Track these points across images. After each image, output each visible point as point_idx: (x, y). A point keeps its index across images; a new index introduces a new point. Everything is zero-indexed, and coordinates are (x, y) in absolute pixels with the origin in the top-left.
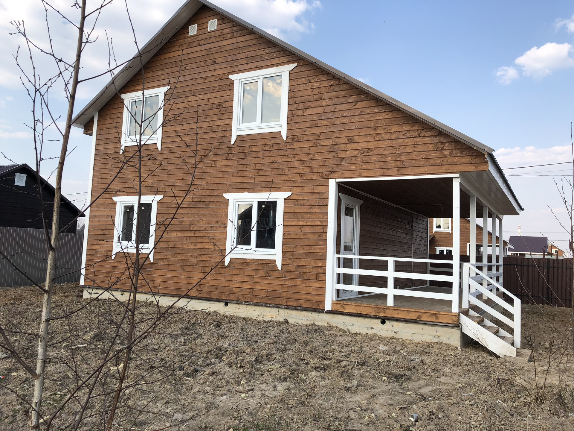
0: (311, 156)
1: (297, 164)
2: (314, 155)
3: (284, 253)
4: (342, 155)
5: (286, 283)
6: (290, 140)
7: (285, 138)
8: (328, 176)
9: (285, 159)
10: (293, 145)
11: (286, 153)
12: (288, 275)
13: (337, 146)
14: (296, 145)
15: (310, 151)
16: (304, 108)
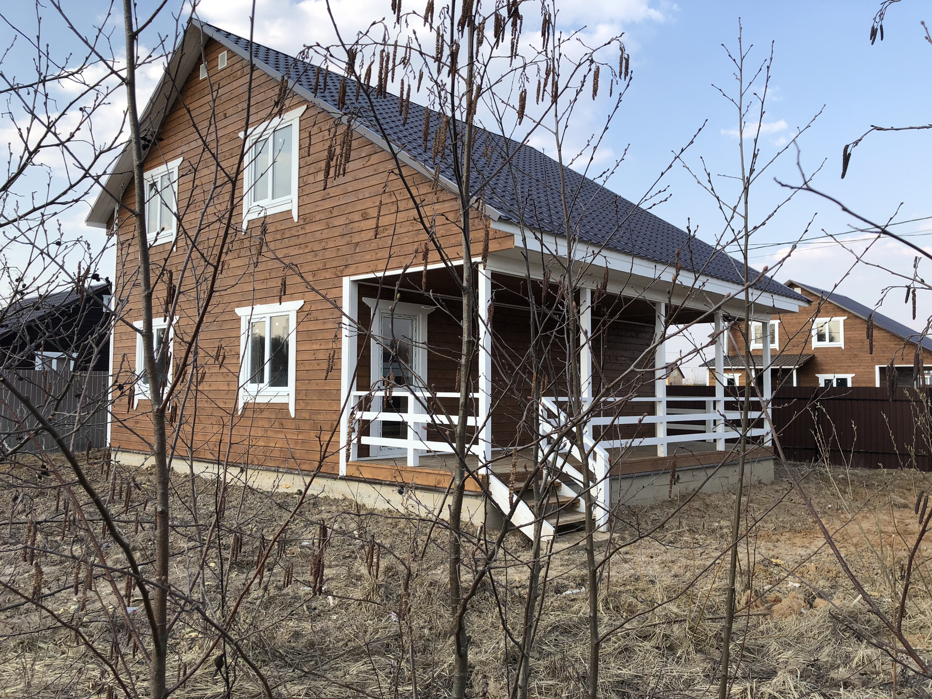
0: (323, 244)
1: (310, 257)
2: (327, 242)
3: (297, 392)
4: (356, 239)
5: (300, 437)
6: (301, 222)
7: (296, 219)
8: (342, 272)
9: (296, 252)
10: (304, 228)
11: (298, 242)
12: (302, 425)
13: (351, 226)
14: (309, 228)
15: (323, 235)
16: (315, 171)
